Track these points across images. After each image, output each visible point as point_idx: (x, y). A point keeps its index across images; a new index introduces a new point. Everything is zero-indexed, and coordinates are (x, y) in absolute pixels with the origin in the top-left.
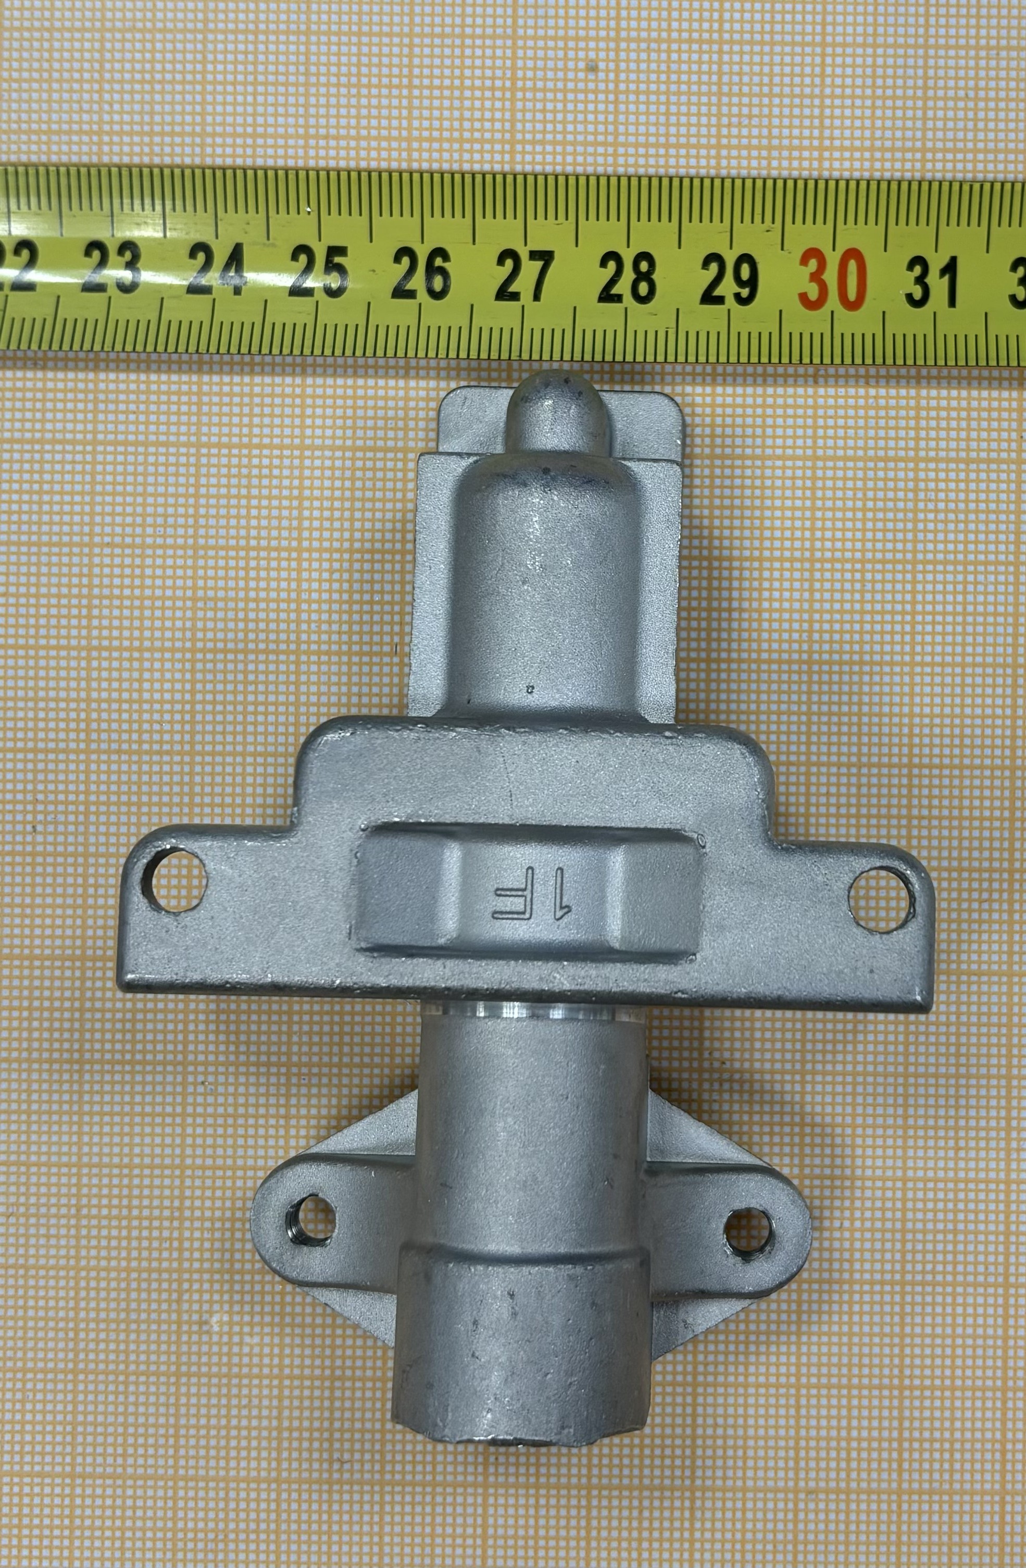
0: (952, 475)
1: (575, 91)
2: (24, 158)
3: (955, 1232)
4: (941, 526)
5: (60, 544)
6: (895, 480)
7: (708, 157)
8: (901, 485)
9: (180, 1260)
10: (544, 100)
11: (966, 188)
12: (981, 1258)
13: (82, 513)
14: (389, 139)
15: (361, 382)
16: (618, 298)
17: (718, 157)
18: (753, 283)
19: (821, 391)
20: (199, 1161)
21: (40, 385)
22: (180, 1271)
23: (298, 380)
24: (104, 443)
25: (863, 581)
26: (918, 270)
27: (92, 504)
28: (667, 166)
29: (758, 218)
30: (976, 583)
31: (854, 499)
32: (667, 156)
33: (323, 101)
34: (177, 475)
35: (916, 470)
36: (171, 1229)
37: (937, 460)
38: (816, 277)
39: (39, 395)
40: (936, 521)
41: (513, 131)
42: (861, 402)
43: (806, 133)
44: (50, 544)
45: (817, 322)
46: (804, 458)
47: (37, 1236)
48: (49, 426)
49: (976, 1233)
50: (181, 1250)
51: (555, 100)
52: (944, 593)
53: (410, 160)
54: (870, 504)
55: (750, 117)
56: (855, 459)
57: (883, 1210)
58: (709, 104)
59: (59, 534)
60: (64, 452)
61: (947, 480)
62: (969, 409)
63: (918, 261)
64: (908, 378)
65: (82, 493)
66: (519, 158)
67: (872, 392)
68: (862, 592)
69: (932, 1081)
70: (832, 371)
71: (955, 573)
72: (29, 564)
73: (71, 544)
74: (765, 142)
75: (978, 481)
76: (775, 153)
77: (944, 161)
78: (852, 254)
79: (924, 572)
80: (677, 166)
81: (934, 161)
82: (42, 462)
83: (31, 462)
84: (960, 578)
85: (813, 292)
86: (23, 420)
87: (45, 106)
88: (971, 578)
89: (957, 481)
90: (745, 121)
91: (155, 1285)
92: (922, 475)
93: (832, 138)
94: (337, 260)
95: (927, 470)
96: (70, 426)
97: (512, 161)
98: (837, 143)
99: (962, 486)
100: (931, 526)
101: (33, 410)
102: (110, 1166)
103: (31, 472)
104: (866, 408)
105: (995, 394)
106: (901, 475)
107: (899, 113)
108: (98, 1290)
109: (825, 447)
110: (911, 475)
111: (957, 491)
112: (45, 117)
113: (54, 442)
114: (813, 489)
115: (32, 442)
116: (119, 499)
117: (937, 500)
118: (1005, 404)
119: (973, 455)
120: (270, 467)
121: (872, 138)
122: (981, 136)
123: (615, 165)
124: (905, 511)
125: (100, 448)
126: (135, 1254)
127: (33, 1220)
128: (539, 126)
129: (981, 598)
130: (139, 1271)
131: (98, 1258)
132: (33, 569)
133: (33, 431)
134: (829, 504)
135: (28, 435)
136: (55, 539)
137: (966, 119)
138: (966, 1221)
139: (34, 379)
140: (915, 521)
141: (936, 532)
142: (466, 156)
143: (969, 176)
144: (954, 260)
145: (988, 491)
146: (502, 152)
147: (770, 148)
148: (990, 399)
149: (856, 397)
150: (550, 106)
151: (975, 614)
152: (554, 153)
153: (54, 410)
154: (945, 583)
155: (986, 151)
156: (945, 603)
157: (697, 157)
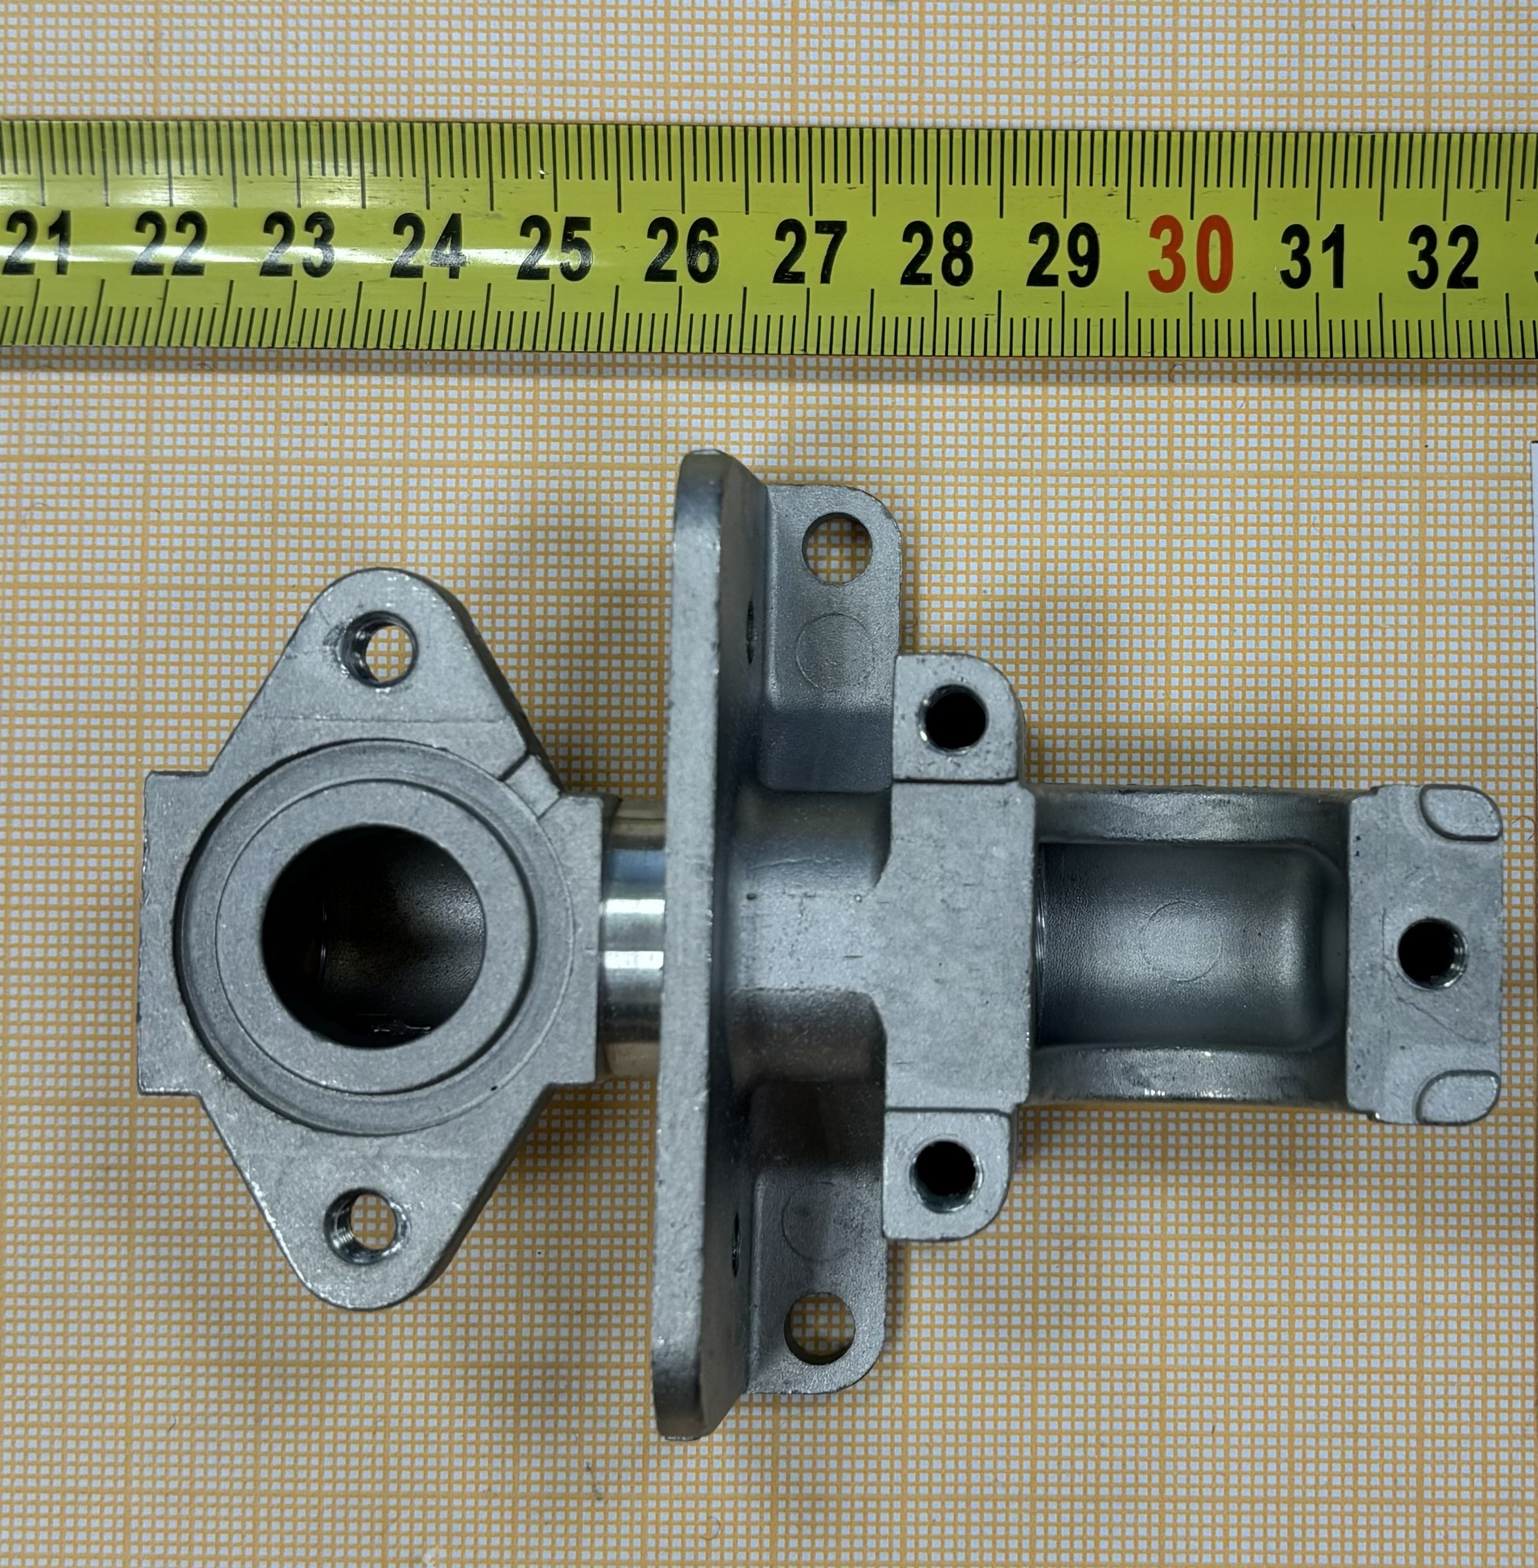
0: (1341, 494)
1: (871, 25)
2: (188, 112)
3: (1356, 1436)
4: (1327, 557)
5: (233, 588)
6: (1271, 500)
7: (1035, 105)
8: (1278, 506)
9: (385, 1481)
10: (833, 37)
11: (1354, 140)
12: (1388, 1468)
13: (261, 549)
14: (641, 85)
15: (607, 383)
16: (926, 279)
17: (1048, 105)
18: (1092, 260)
19: (1178, 391)
20: (408, 1357)
21: (208, 390)
22: (386, 1495)
23: (530, 382)
24: (290, 462)
25: (1232, 626)
26: (1295, 242)
27: (274, 537)
28: (984, 116)
29: (1098, 178)
30: (1371, 627)
31: (1220, 524)
32: (984, 103)
33: (559, 38)
34: (378, 500)
35: (1296, 488)
36: (374, 1443)
37: (1321, 475)
38: (1170, 251)
39: (208, 403)
40: (1321, 550)
41: (794, 75)
42: (1228, 404)
43: (1156, 74)
44: (222, 588)
45: (1172, 306)
46: (1158, 474)
47: (205, 1454)
48: (220, 441)
49: (1382, 1436)
50: (386, 1469)
51: (846, 36)
52: (1333, 639)
53: (667, 110)
54: (1240, 530)
55: (1087, 55)
56: (1220, 475)
57: (1265, 1409)
58: (1036, 40)
59: (233, 575)
60: (238, 473)
61: (1334, 500)
62: (1360, 412)
63: (1295, 231)
64: (1285, 374)
65: (261, 525)
66: (802, 107)
67: (1241, 392)
68: (1231, 638)
69: (1324, 1246)
70: (1191, 366)
71: (1345, 614)
72: (195, 613)
73: (247, 588)
74: (1105, 86)
75: (1372, 500)
76: (1118, 100)
77: (1327, 107)
78: (1215, 223)
79: (1307, 614)
80: (998, 117)
81: (1314, 107)
82: (211, 486)
83: (198, 485)
84: (1352, 620)
85: (1167, 270)
86: (187, 435)
87: (214, 48)
88: (1365, 620)
89: (1347, 501)
90: (1081, 60)
91: (353, 1514)
92: (1304, 494)
93: (1188, 81)
94: (577, 234)
95: (1309, 488)
96: (245, 441)
97: (794, 111)
98: (1194, 86)
99: (1353, 507)
100: (1315, 556)
101: (201, 422)
102: (297, 1364)
103: (198, 498)
104: (1234, 411)
105: (1393, 393)
106: (1278, 493)
107: (1270, 49)
108: (282, 1520)
109: (1184, 460)
110: (1290, 494)
111: (1348, 513)
112: (214, 60)
113: (225, 461)
114: (1169, 511)
115: (199, 461)
116: (307, 531)
117: (1322, 525)
118: (1405, 406)
119: (1366, 468)
120: (495, 490)
121: (1238, 80)
122: (1371, 76)
123: (921, 115)
124: (1283, 538)
125: (284, 468)
126: (328, 1474)
127: (200, 1434)
128: (827, 69)
129: (1378, 645)
130: (334, 1495)
131: (282, 1480)
132: (201, 619)
133: (200, 447)
134: (1189, 530)
135: (193, 453)
136: (228, 581)
137: (1353, 56)
138: (1369, 1422)
139: (201, 384)
140: (1296, 551)
141: (1321, 564)
142: (737, 106)
143: (1358, 126)
144: (1339, 229)
145: (1385, 513)
146: (781, 101)
147: (1111, 93)
148: (1387, 400)
149: (1221, 398)
150: (840, 43)
151: (1371, 665)
152: (845, 102)
153: (227, 422)
154: (1333, 627)
155: (1378, 95)
156: (1333, 652)
157: (1022, 105)
